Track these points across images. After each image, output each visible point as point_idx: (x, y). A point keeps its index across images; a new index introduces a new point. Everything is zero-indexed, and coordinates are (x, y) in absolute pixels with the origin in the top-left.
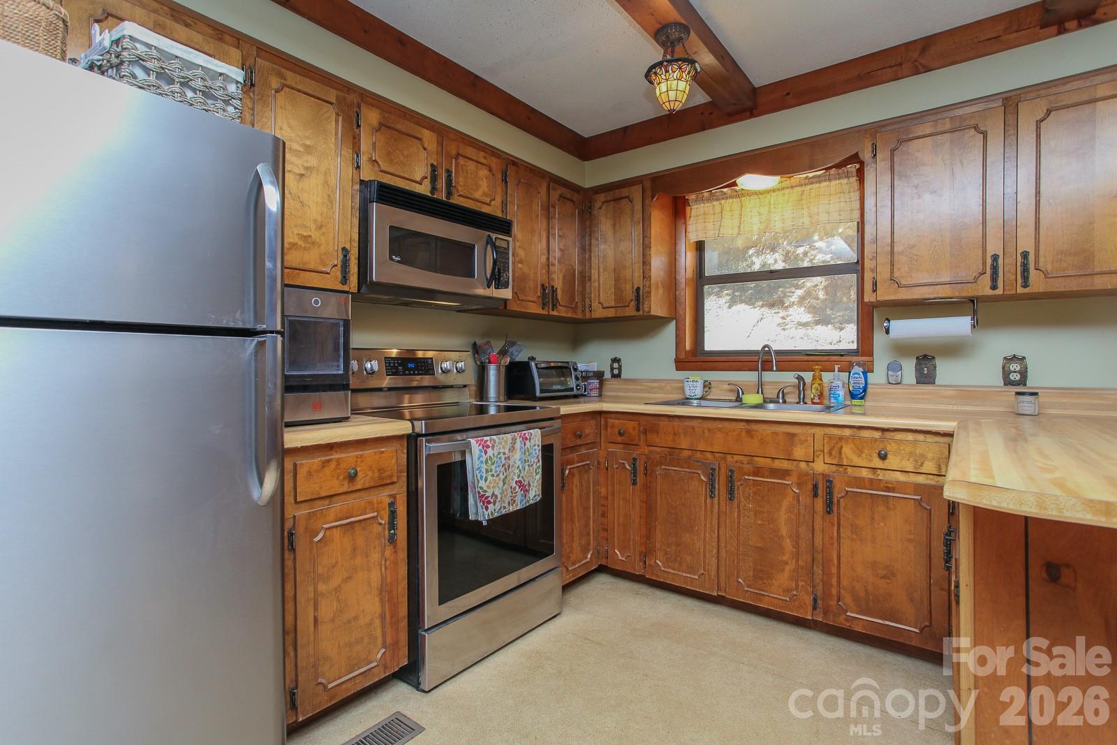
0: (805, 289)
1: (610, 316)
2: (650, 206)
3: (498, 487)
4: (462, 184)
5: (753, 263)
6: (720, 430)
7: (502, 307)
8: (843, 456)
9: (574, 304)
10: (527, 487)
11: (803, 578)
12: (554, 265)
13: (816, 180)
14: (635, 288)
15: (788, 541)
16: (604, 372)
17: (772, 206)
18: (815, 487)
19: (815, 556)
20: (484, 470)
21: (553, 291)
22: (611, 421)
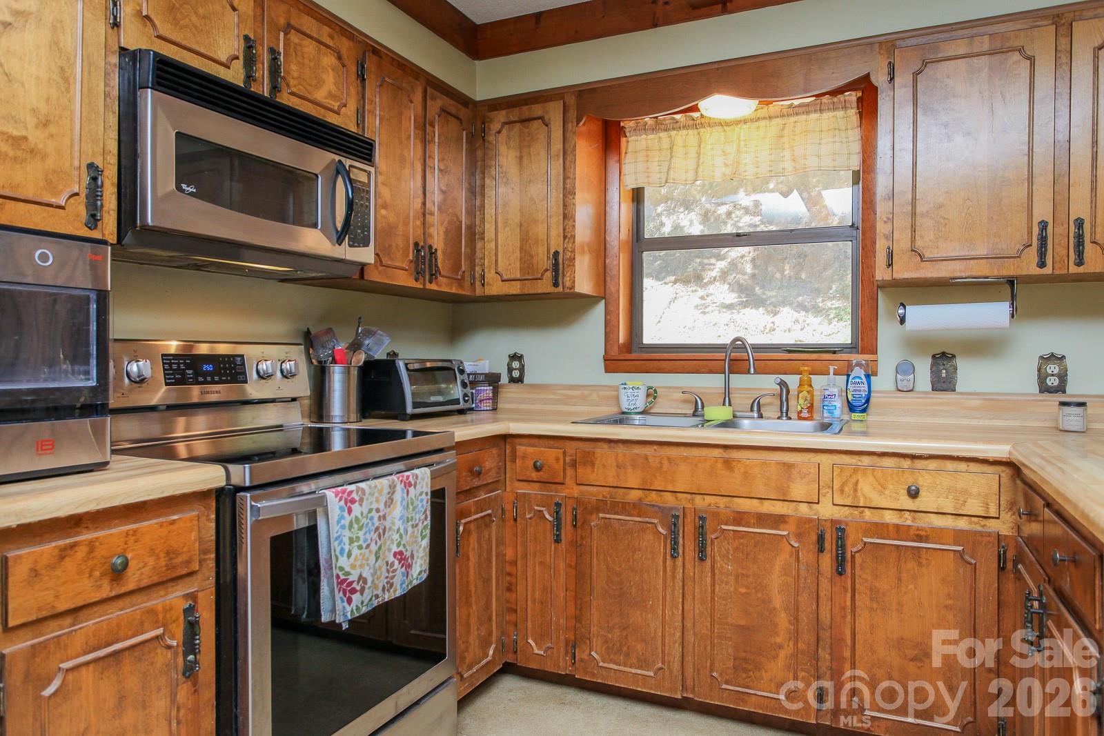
0: (729, 260)
1: (514, 293)
2: (575, 133)
3: (368, 565)
4: (296, 75)
5: (662, 224)
6: (686, 459)
7: (357, 276)
8: (859, 494)
9: (460, 273)
10: (409, 560)
11: (803, 667)
12: (432, 214)
13: (804, 109)
14: (552, 253)
15: (783, 615)
16: (500, 374)
17: (742, 143)
18: (821, 539)
19: (821, 634)
20: (346, 540)
21: (432, 254)
22: (521, 449)
